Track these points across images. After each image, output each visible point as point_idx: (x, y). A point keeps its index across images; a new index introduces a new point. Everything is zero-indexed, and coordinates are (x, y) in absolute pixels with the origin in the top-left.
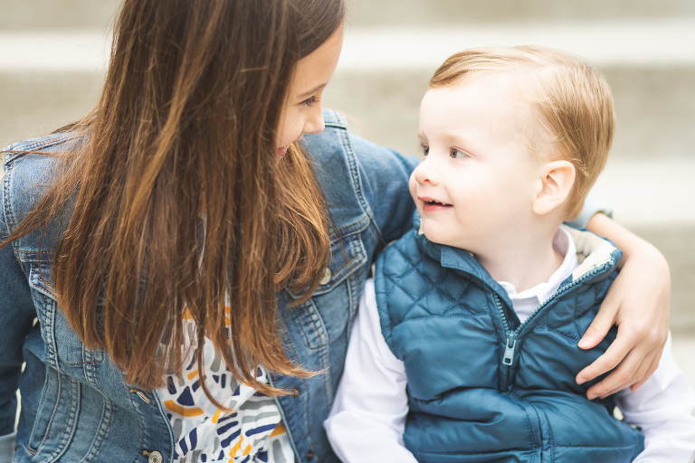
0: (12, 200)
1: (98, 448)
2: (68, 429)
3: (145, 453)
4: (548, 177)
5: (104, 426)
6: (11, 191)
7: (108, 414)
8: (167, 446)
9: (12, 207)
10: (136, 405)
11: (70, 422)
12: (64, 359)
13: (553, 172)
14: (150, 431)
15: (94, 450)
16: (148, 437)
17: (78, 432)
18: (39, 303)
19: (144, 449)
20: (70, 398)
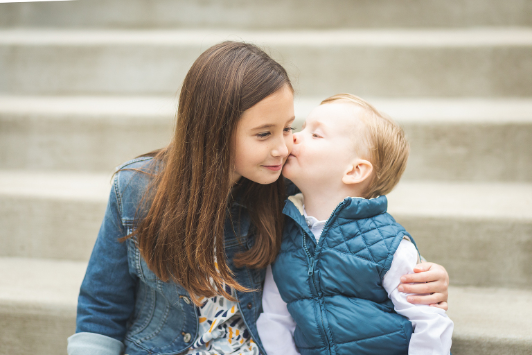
0: (120, 191)
1: (162, 328)
2: (149, 316)
3: (183, 333)
4: (357, 167)
5: (165, 317)
6: (119, 186)
7: (167, 310)
8: (194, 331)
9: (120, 194)
10: (182, 305)
11: (150, 312)
12: (146, 276)
13: (361, 165)
14: (188, 321)
15: (159, 328)
16: (186, 325)
17: (154, 318)
18: (132, 248)
19: (183, 331)
20: (151, 299)
